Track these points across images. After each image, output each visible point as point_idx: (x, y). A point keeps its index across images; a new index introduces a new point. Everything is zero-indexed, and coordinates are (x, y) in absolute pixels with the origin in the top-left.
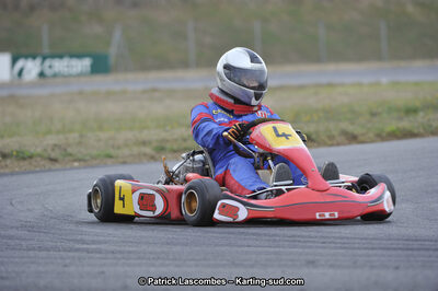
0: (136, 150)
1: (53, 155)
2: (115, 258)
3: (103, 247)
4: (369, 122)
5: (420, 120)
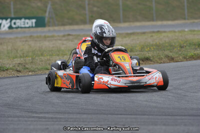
1: (18, 69)
2: (53, 121)
3: (47, 115)
4: (180, 51)
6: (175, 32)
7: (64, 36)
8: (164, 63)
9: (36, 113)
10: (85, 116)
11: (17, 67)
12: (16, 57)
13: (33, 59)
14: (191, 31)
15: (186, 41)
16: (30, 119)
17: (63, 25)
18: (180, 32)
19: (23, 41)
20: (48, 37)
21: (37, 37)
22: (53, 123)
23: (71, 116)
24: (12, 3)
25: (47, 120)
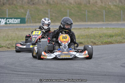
1: (9, 47)
2: (25, 76)
3: (22, 73)
4: (99, 39)
5: (114, 39)
6: (97, 28)
9: (16, 71)
10: (44, 74)
11: (8, 46)
12: (8, 40)
14: (106, 28)
15: (103, 34)
16: (13, 75)
17: (35, 23)
18: (100, 28)
19: (12, 31)
20: (26, 29)
21: (21, 29)
23: (36, 74)
24: (7, 10)
25: (22, 76)
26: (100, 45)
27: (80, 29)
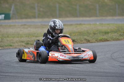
0: (19, 44)
2: (14, 78)
3: (10, 74)
4: (93, 36)
5: (109, 36)
6: (90, 24)
7: (22, 25)
8: (84, 43)
9: (4, 72)
10: (34, 75)
13: (2, 39)
14: (100, 24)
15: (97, 30)
17: (22, 18)
18: (93, 24)
20: (12, 26)
21: (5, 26)
22: (14, 79)
23: (25, 75)
25: (10, 77)
26: (94, 43)
27: (71, 25)
